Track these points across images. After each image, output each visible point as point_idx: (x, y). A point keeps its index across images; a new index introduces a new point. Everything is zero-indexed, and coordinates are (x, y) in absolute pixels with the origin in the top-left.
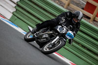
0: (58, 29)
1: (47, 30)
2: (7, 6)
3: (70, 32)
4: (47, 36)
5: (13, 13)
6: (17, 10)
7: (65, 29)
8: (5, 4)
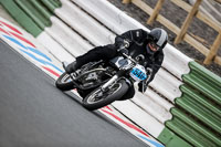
0: (117, 64)
1: (97, 66)
2: (152, 107)
3: (139, 67)
4: (96, 77)
5: (165, 123)
6: (173, 116)
7: (130, 62)
8: (148, 103)
